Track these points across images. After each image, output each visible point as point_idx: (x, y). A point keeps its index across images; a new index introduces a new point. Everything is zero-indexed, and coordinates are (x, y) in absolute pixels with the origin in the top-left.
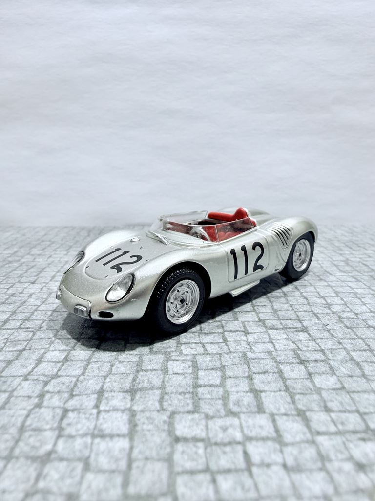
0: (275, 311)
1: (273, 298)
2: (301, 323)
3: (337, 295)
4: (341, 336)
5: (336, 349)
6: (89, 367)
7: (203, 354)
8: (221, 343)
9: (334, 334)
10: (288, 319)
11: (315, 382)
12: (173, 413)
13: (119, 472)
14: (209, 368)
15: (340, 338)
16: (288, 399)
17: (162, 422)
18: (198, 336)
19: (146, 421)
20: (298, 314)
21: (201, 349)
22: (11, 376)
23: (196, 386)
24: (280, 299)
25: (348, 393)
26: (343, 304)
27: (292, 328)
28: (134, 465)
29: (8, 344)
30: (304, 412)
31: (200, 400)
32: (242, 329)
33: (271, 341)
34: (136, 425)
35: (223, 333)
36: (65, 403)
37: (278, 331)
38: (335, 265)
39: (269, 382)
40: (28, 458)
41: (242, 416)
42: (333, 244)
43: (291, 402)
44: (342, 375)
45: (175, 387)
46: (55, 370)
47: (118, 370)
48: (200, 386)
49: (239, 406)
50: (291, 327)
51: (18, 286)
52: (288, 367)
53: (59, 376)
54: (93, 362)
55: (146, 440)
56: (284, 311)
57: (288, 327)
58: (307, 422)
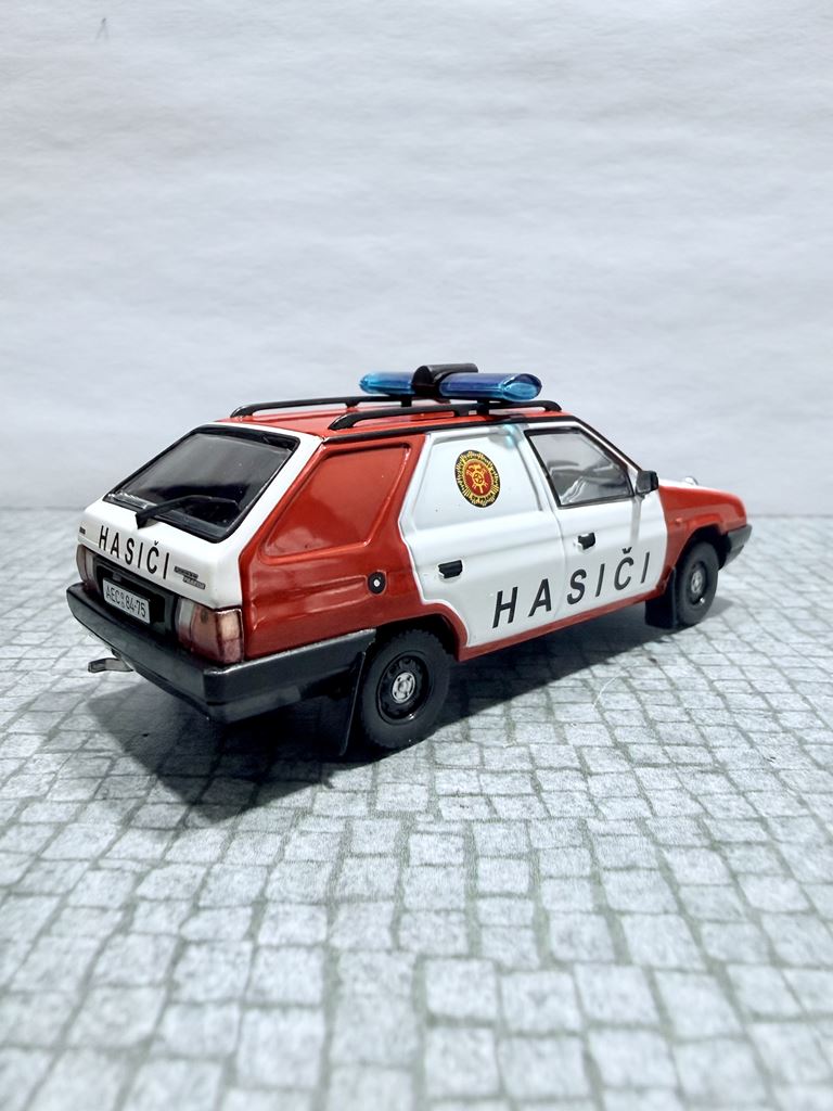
0: (651, 724)
1: (646, 692)
2: (710, 752)
3: (793, 688)
4: (805, 787)
5: (793, 818)
6: (234, 843)
7: (489, 821)
8: (528, 795)
9: (787, 780)
10: (682, 742)
11: (747, 893)
12: (423, 958)
13: (302, 1091)
14: (502, 854)
15: (803, 792)
16: (686, 934)
17: (396, 977)
18: (476, 779)
19: (362, 975)
20: (703, 729)
21: (482, 808)
22: (65, 860)
23: (474, 895)
24: (661, 696)
25: (825, 922)
26: (807, 711)
27: (691, 764)
28: (337, 1077)
29: (56, 786)
30: (723, 965)
31: (484, 929)
32: (577, 764)
33: (642, 794)
34: (338, 983)
35: (532, 772)
36: (181, 925)
37: (659, 771)
38: (786, 617)
39: (640, 892)
40: (100, 1049)
41: (580, 970)
42: (781, 568)
43: (691, 940)
44: (809, 879)
45: (425, 896)
46: (160, 848)
47: (299, 852)
48: (483, 896)
49: (572, 945)
50: (688, 761)
51: (77, 654)
52: (684, 857)
53: (168, 863)
54: (243, 832)
55: (362, 1020)
56: (671, 725)
57: (682, 762)
58: (729, 989)
